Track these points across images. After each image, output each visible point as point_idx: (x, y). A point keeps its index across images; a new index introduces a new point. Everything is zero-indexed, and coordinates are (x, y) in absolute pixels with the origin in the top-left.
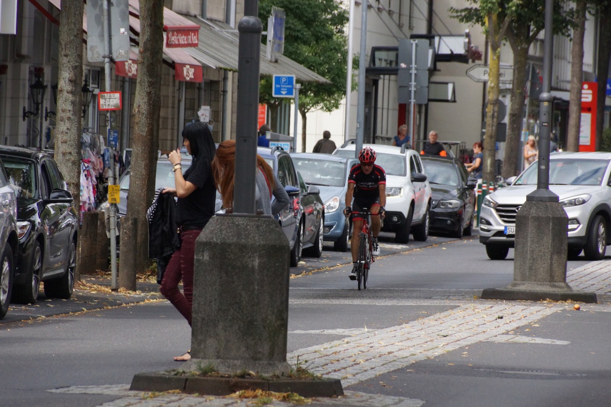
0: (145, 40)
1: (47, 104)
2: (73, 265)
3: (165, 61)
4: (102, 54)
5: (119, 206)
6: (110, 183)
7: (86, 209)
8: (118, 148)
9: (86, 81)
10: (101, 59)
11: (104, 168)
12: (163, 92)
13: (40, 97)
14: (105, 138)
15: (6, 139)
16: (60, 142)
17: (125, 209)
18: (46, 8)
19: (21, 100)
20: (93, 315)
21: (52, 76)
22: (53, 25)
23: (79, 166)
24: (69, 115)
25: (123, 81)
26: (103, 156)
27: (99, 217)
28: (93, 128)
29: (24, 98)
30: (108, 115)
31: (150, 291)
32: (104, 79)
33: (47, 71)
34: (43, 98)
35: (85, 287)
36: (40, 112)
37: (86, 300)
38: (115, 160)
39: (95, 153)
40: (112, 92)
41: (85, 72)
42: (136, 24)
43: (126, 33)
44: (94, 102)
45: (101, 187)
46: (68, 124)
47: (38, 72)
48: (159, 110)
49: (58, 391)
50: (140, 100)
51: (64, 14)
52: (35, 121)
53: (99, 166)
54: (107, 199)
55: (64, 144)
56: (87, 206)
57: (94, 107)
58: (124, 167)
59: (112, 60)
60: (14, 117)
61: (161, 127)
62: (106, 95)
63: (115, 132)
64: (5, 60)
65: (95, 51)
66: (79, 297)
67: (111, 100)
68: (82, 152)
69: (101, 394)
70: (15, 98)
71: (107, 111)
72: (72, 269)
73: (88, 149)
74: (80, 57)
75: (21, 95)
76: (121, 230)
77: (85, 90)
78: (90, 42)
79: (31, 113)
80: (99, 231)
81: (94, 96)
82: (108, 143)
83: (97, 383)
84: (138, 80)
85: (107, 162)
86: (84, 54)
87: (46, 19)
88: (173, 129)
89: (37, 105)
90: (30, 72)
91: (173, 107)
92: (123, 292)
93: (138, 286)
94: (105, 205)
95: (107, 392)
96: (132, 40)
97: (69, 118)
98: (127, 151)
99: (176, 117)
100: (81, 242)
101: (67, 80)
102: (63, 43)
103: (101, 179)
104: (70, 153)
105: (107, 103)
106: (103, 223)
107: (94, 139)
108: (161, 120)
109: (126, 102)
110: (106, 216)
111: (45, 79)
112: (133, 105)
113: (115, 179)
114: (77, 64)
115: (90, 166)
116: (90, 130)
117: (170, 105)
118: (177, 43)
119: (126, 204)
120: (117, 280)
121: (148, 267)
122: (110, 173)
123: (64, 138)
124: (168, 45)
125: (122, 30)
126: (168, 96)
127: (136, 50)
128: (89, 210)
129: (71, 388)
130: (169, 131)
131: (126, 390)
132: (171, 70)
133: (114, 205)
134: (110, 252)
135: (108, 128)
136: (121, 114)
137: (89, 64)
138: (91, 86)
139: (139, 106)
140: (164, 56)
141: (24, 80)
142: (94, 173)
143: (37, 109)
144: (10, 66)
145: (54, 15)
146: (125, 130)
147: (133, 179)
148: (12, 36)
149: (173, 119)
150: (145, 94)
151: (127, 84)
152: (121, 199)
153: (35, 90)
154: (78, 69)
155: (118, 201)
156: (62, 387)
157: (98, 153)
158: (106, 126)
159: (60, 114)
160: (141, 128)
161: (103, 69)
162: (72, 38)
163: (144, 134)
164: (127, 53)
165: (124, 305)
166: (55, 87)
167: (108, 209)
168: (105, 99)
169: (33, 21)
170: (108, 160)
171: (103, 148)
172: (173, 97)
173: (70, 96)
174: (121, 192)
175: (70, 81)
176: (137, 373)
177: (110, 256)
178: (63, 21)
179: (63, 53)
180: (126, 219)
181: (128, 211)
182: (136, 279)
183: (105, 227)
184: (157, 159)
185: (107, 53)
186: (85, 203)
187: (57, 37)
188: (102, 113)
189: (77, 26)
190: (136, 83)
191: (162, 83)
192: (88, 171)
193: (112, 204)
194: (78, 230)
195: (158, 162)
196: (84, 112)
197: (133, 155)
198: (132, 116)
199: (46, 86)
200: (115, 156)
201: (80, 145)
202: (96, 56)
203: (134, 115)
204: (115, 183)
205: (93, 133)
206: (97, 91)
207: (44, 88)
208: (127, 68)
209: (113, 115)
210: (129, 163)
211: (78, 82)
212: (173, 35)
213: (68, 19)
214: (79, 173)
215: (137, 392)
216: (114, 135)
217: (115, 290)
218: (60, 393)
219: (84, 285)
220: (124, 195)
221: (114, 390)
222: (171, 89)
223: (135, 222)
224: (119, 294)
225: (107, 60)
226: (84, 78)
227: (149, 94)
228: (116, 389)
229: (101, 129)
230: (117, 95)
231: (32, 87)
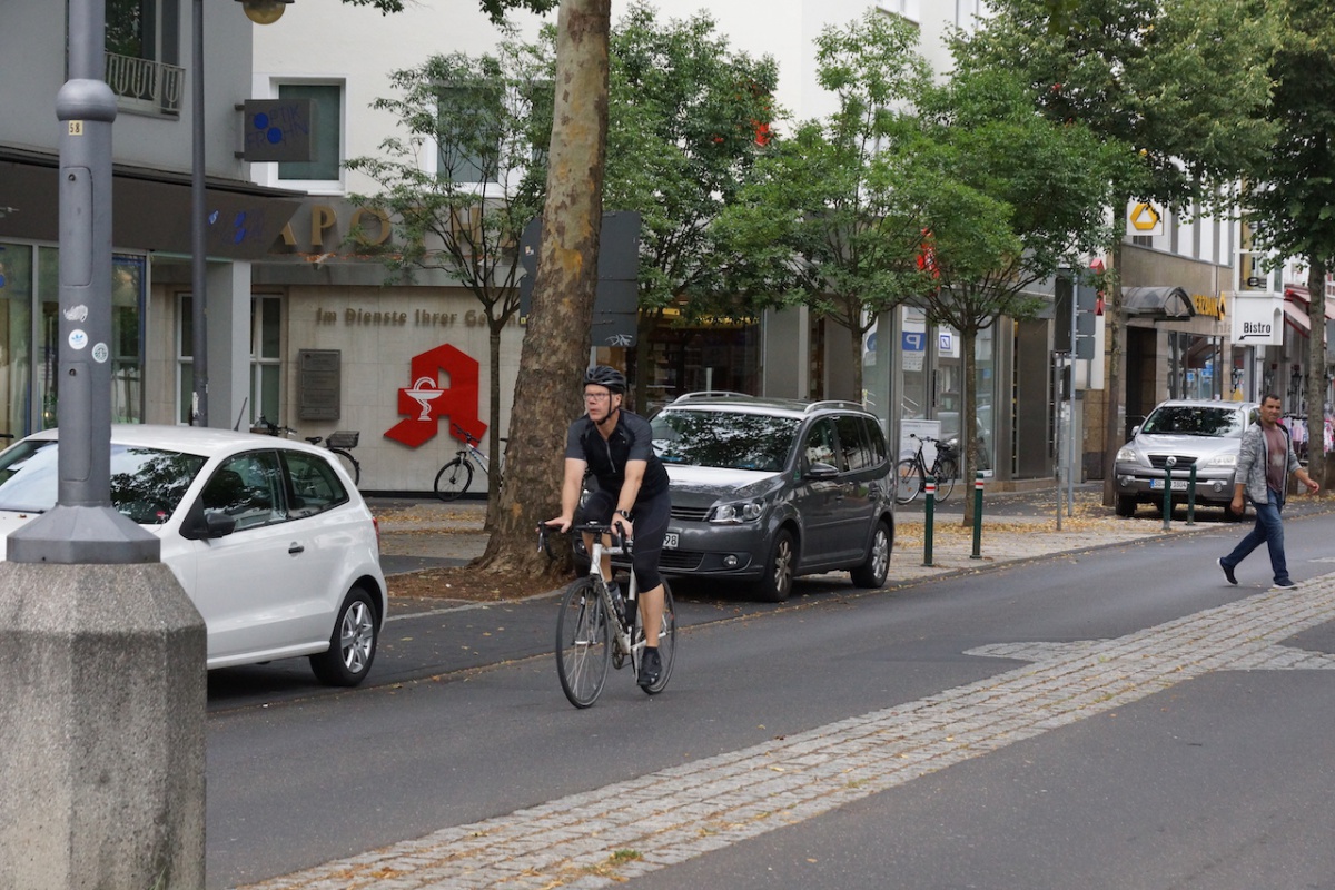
1: (1302, 386)
18: (1301, 328)
19: (1286, 385)
21: (1305, 369)
22: (1305, 339)
29: (1288, 383)
33: (1302, 367)
34: (1299, 383)
36: (1298, 391)
47: (1296, 368)
51: (1312, 332)
64: (1276, 362)
70: (1282, 384)
74: (1322, 358)
75: (1286, 382)
79: (1293, 392)
87: (1301, 335)
89: (1296, 388)
90: (1292, 368)
101: (1314, 372)
102: (1312, 350)
111: (1301, 372)
114: (1321, 362)
141: (1288, 373)
143: (1296, 390)
144: (1279, 364)
145: (1306, 333)
148: (1280, 346)
153: (1295, 379)
154: (1321, 365)
162: (1317, 346)
166: (1307, 376)
169: (1293, 336)
178: (1312, 336)
179: (1312, 356)
187: (1308, 346)
199: (1302, 376)
207: (1300, 377)
213: (1315, 335)
231: (1293, 377)
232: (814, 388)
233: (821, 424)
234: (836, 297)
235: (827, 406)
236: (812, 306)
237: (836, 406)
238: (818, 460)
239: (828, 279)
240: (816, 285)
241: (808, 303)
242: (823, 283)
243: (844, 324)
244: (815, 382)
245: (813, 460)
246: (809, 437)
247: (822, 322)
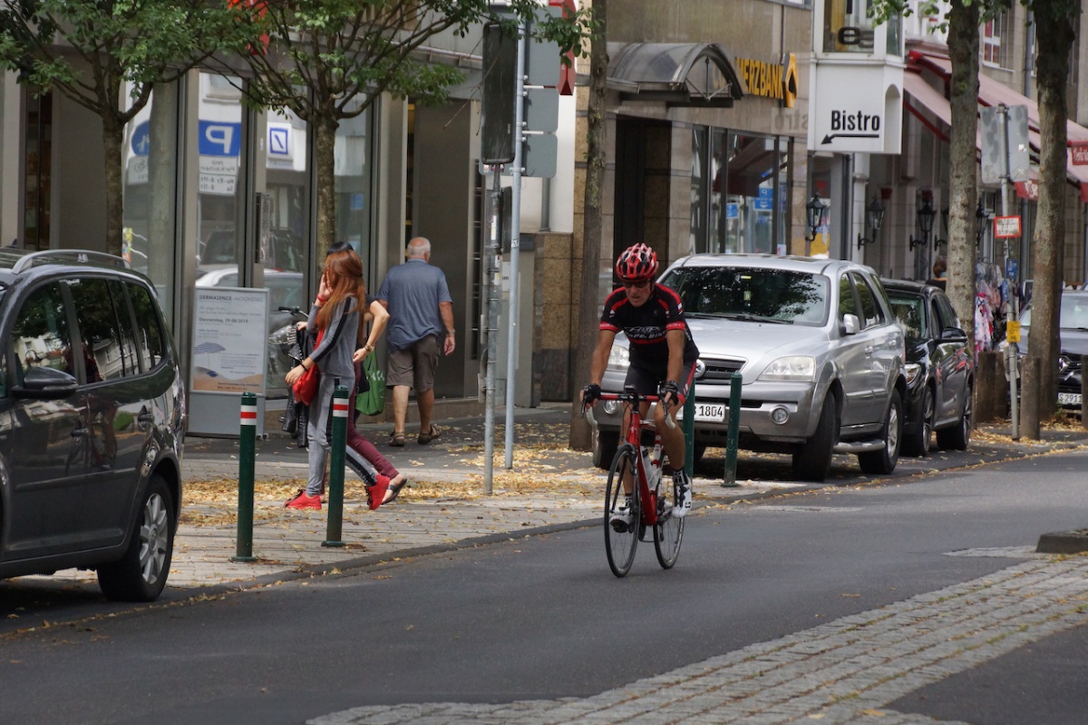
0: (1046, 157)
1: (936, 231)
2: (969, 412)
3: (1069, 181)
4: (998, 174)
5: (1020, 346)
6: (1009, 319)
7: (982, 348)
8: (1017, 280)
9: (980, 205)
10: (997, 180)
11: (1002, 301)
12: (1067, 216)
13: (928, 224)
14: (1002, 269)
15: (891, 271)
16: (952, 274)
17: (1027, 348)
18: (934, 123)
19: (907, 229)
20: (992, 468)
21: (942, 199)
22: (942, 142)
23: (974, 301)
24: (962, 243)
25: (1022, 204)
26: (1001, 288)
27: (997, 358)
28: (989, 258)
29: (910, 225)
30: (1006, 242)
31: (1055, 440)
32: (1001, 203)
33: (936, 194)
34: (931, 224)
35: (983, 437)
36: (928, 240)
37: (983, 451)
38: (1014, 294)
39: (991, 286)
40: (1009, 216)
41: (979, 194)
42: (1037, 140)
43: (1025, 150)
44: (990, 228)
45: (998, 323)
46: (960, 254)
47: (926, 196)
48: (1064, 236)
49: (955, 554)
50: (1042, 226)
51: (955, 130)
52: (923, 251)
53: (996, 301)
54: (1005, 338)
55: (957, 277)
56: (982, 346)
57: (989, 234)
58: (1024, 301)
59: (1010, 182)
60: (900, 247)
61: (1065, 255)
62: (1003, 220)
63: (1014, 262)
64: (889, 183)
65: (991, 172)
66: (975, 448)
67: (1008, 226)
68: (977, 285)
69: (1004, 557)
70: (901, 226)
71: (1005, 238)
72: (968, 416)
73: (983, 281)
74: (973, 177)
75: (907, 222)
76: (1022, 372)
77: (979, 214)
78: (986, 161)
79: (919, 242)
80: (997, 374)
81: (989, 222)
82: (1005, 274)
83: (1000, 545)
84: (1039, 203)
85: (1006, 296)
86: (978, 174)
87: (935, 136)
88: (1078, 257)
89: (925, 233)
90: (917, 196)
91: (1079, 232)
92: (1025, 442)
93: (1042, 435)
94: (1004, 344)
95: (1010, 554)
96: (1032, 158)
97: (962, 247)
98: (1027, 284)
99: (1082, 243)
100: (976, 387)
101: (959, 204)
102: (955, 163)
103: (999, 315)
104: (964, 286)
105: (1005, 229)
106: (1001, 365)
107: (990, 270)
108: (1065, 247)
109: (1026, 228)
110: (1005, 357)
111: (934, 204)
112: (1034, 230)
113: (1014, 314)
114: (971, 186)
115: (986, 301)
116: (985, 260)
117: (1075, 230)
118: (1082, 159)
119: (1027, 343)
120: (1018, 428)
121: (1053, 413)
122: (1009, 308)
123: (957, 270)
124: (1075, 163)
125: (1021, 147)
126: (1073, 220)
127: (1037, 169)
128: (985, 350)
129: (970, 551)
130: (1075, 259)
131: (1031, 552)
132: (1076, 190)
133: (1014, 344)
134: (1009, 396)
135: (1006, 257)
136: (1021, 243)
137: (983, 186)
138: (986, 211)
139: (1041, 232)
140: (1068, 175)
141: (910, 204)
142: (990, 309)
143: (926, 237)
144: (894, 188)
145: (943, 132)
146: (1025, 259)
147: (1034, 314)
148: (897, 156)
149: (1078, 245)
150: (1047, 218)
151: (1026, 208)
152: (1021, 337)
153: (923, 216)
154: (971, 191)
155: (1018, 339)
156: (960, 550)
157: (994, 286)
158: (1003, 255)
159: (952, 243)
160: (1043, 256)
161: (999, 192)
162: (965, 156)
163: (1047, 263)
164: (1026, 172)
165: (1027, 456)
166: (945, 212)
167: (1007, 348)
168: (1003, 225)
169: (920, 137)
170: (1006, 293)
171: (1000, 280)
172: (1079, 221)
173: (963, 222)
174: (1022, 329)
175: (963, 205)
176: (1044, 533)
177: (1010, 401)
178: (954, 137)
179: (954, 174)
180: (1028, 360)
181: (1029, 351)
182: (1039, 426)
183: (1004, 369)
184: (1061, 291)
185: (1004, 173)
186: (980, 342)
187: (947, 156)
188: (999, 242)
189: (970, 143)
190: (1036, 206)
191: (1066, 205)
192: (983, 306)
193: (1011, 343)
194: (974, 372)
195: (1063, 294)
196: (979, 239)
197: (1035, 287)
198: (1032, 243)
199: (936, 212)
200: (1013, 289)
201: (975, 277)
202: (991, 176)
203: (1035, 242)
204: (1014, 319)
205: (988, 263)
206: (992, 216)
207: (933, 213)
208: (1027, 189)
209: (1012, 242)
210: (1029, 297)
211: (972, 205)
212: (1078, 151)
213: (960, 135)
214: (974, 309)
215: (1043, 554)
216: (1012, 265)
217: (1016, 439)
218: (958, 557)
219: (981, 435)
220: (1025, 333)
221: (1018, 552)
222: (1076, 211)
223: (1038, 362)
224: (1021, 444)
225: (1004, 181)
226: (978, 202)
227: (1052, 218)
228: (1020, 551)
229: (998, 258)
230: (1016, 220)
231: (919, 213)
232: (32, 224)
233: (45, 291)
234: (73, 53)
235: (55, 260)
236: (26, 70)
237: (72, 260)
238: (39, 360)
239: (57, 19)
240: (34, 29)
241: (20, 66)
242: (48, 27)
243: (89, 104)
244: (33, 213)
245: (29, 361)
246: (21, 316)
247: (47, 100)
